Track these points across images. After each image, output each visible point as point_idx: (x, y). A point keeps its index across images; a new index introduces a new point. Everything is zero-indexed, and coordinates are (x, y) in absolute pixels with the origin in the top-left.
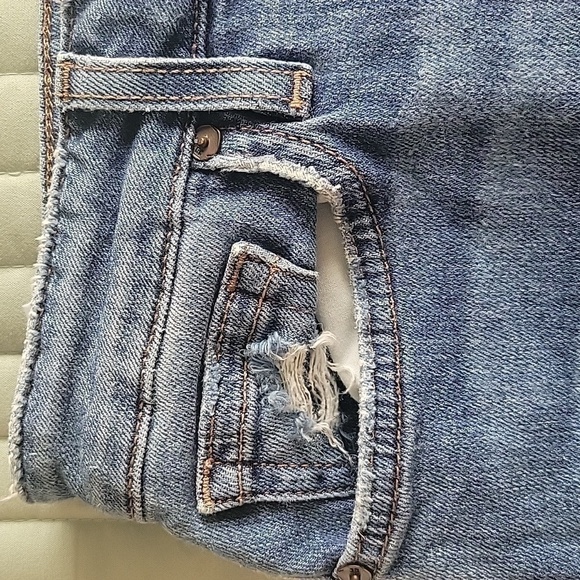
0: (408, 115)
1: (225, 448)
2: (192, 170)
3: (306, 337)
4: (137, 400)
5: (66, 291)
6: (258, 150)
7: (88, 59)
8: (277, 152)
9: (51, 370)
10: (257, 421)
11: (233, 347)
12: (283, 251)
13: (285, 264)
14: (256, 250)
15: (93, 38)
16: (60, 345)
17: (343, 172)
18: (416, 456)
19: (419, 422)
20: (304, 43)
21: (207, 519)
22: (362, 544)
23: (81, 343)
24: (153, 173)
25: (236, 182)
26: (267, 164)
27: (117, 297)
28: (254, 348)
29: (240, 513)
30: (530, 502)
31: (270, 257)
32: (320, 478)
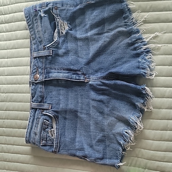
0: (59, 110)
1: (43, 139)
2: (41, 113)
3: (50, 129)
4: (36, 134)
5: (30, 124)
6: (46, 112)
7: (33, 103)
8: (48, 112)
9: (29, 131)
10: (46, 137)
11: (44, 130)
12: (48, 121)
13: (48, 122)
14: (46, 121)
15: (34, 101)
16: (29, 129)
17: (53, 114)
18: (60, 141)
19: (60, 138)
20: (51, 103)
21: (41, 146)
22: (55, 149)
23: (31, 129)
24: (38, 113)
25: (45, 115)
26: (47, 114)
27: (34, 124)
28: (46, 130)
29: (45, 145)
30: (71, 146)
31: (47, 122)
32: (52, 143)
